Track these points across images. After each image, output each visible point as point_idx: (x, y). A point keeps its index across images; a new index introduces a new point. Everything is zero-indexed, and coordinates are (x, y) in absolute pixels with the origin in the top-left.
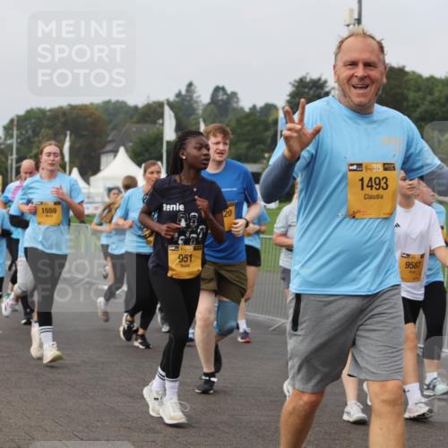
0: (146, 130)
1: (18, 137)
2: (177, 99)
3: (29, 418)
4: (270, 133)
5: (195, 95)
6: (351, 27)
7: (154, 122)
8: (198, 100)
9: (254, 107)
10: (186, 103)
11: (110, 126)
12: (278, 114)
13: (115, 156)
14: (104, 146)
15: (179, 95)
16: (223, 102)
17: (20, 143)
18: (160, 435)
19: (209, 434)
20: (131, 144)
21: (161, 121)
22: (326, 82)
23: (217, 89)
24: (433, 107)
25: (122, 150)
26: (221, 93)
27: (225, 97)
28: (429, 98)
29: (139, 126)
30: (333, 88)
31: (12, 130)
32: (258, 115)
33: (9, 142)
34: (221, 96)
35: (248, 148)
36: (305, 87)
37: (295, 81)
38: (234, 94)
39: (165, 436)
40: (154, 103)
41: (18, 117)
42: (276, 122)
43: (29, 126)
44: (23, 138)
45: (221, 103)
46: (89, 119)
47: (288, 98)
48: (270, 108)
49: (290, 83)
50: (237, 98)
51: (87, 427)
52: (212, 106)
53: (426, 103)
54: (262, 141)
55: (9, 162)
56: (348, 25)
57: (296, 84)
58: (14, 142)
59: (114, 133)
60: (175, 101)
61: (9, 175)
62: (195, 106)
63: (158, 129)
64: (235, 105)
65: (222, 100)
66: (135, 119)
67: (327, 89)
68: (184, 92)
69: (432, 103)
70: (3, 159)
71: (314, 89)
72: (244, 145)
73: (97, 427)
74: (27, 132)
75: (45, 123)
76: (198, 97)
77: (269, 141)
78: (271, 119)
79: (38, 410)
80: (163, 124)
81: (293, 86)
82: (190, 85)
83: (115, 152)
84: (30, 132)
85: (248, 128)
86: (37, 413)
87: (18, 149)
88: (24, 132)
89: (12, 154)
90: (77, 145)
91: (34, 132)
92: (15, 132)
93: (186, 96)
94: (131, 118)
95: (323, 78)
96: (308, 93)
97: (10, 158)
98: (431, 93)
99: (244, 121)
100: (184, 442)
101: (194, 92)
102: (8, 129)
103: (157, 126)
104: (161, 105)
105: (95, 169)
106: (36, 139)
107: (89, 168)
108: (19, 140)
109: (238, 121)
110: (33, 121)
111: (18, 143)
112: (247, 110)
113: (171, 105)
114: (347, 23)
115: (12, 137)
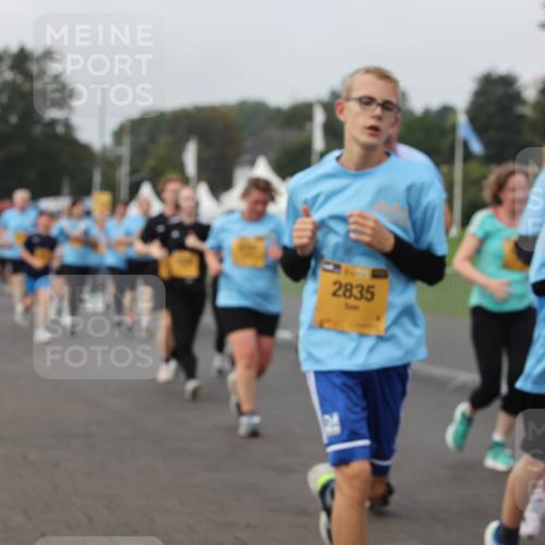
0: (292, 136)
4: (446, 142)
12: (455, 117)
21: (308, 124)
31: (123, 135)
32: (433, 119)
33: (118, 151)
42: (454, 128)
48: (447, 111)
58: (125, 151)
59: (252, 139)
60: (329, 101)
78: (448, 124)
102: (118, 135)
106: (152, 147)
107: (221, 182)
109: (409, 128)
110: (149, 126)
112: (418, 113)
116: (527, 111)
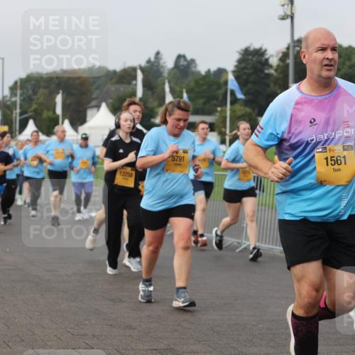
0: (123, 89)
1: (21, 96)
2: (147, 65)
3: (31, 318)
4: (221, 92)
5: (162, 62)
6: (286, 6)
7: (129, 83)
8: (165, 65)
9: (209, 71)
10: (155, 68)
11: (95, 87)
12: (227, 76)
13: (98, 110)
14: (89, 103)
15: (149, 61)
16: (184, 67)
17: (23, 100)
18: (136, 330)
19: (175, 330)
20: (110, 101)
21: (134, 82)
22: (266, 51)
23: (180, 57)
24: (351, 70)
25: (104, 106)
26: (182, 60)
27: (185, 63)
28: (348, 63)
29: (118, 86)
30: (272, 56)
31: (16, 89)
32: (212, 77)
33: (14, 99)
34: (182, 62)
35: (205, 103)
36: (249, 55)
37: (242, 50)
38: (193, 61)
39: (139, 332)
40: (130, 68)
41: (21, 80)
42: (226, 83)
43: (29, 87)
44: (24, 96)
45: (182, 68)
46: (77, 81)
47: (236, 64)
48: (221, 72)
49: (238, 52)
50: (195, 64)
51: (77, 325)
52: (176, 70)
53: (346, 67)
54: (215, 98)
55: (14, 115)
56: (283, 5)
57: (242, 53)
58: (18, 99)
59: (97, 91)
60: (146, 67)
61: (14, 125)
62: (162, 70)
63: (133, 89)
64: (193, 69)
65: (183, 65)
66: (114, 80)
67: (267, 57)
68: (153, 59)
69: (350, 67)
70: (9, 113)
71: (256, 56)
72: (201, 101)
73: (85, 324)
74: (28, 91)
75: (43, 84)
76: (164, 63)
77: (221, 98)
78: (222, 80)
79: (38, 312)
80: (136, 85)
81: (240, 54)
82: (158, 53)
83: (98, 107)
84: (30, 92)
85: (205, 87)
86: (37, 314)
87: (21, 105)
88: (25, 91)
89: (16, 109)
90: (68, 102)
91: (33, 91)
92: (19, 92)
93: (154, 62)
94: (111, 79)
95: (264, 48)
96: (252, 60)
97: (14, 112)
98: (349, 59)
99: (201, 82)
100: (155, 337)
101: (161, 59)
102: (13, 89)
103: (132, 86)
104: (134, 69)
105: (83, 120)
106: (35, 97)
107: (78, 119)
108: (22, 98)
109: (196, 82)
110: (33, 82)
111: (21, 100)
112: (203, 73)
113: (143, 70)
114: (282, 3)
115: (16, 95)
116: (272, 71)
